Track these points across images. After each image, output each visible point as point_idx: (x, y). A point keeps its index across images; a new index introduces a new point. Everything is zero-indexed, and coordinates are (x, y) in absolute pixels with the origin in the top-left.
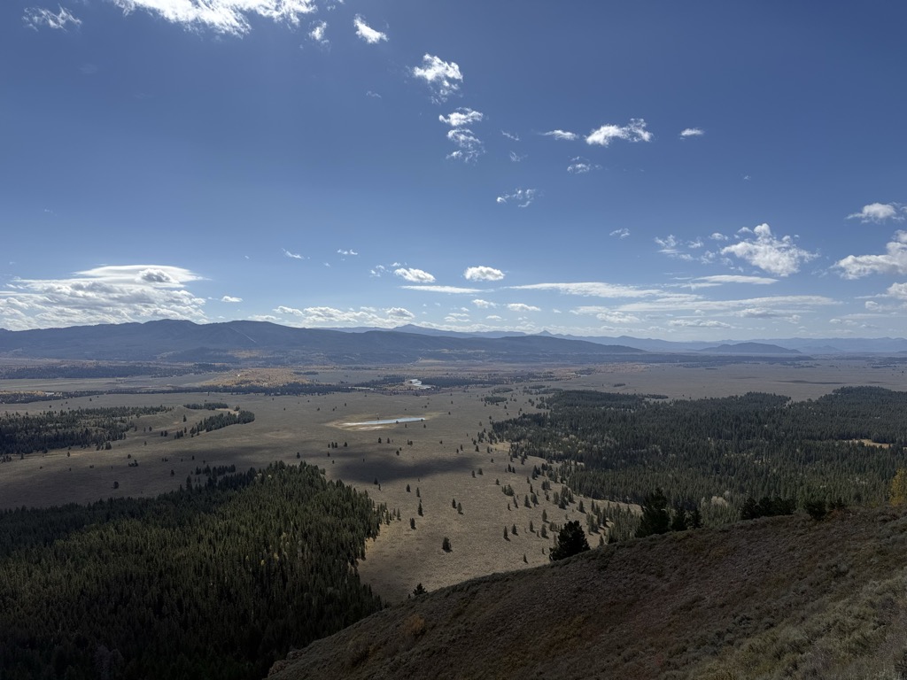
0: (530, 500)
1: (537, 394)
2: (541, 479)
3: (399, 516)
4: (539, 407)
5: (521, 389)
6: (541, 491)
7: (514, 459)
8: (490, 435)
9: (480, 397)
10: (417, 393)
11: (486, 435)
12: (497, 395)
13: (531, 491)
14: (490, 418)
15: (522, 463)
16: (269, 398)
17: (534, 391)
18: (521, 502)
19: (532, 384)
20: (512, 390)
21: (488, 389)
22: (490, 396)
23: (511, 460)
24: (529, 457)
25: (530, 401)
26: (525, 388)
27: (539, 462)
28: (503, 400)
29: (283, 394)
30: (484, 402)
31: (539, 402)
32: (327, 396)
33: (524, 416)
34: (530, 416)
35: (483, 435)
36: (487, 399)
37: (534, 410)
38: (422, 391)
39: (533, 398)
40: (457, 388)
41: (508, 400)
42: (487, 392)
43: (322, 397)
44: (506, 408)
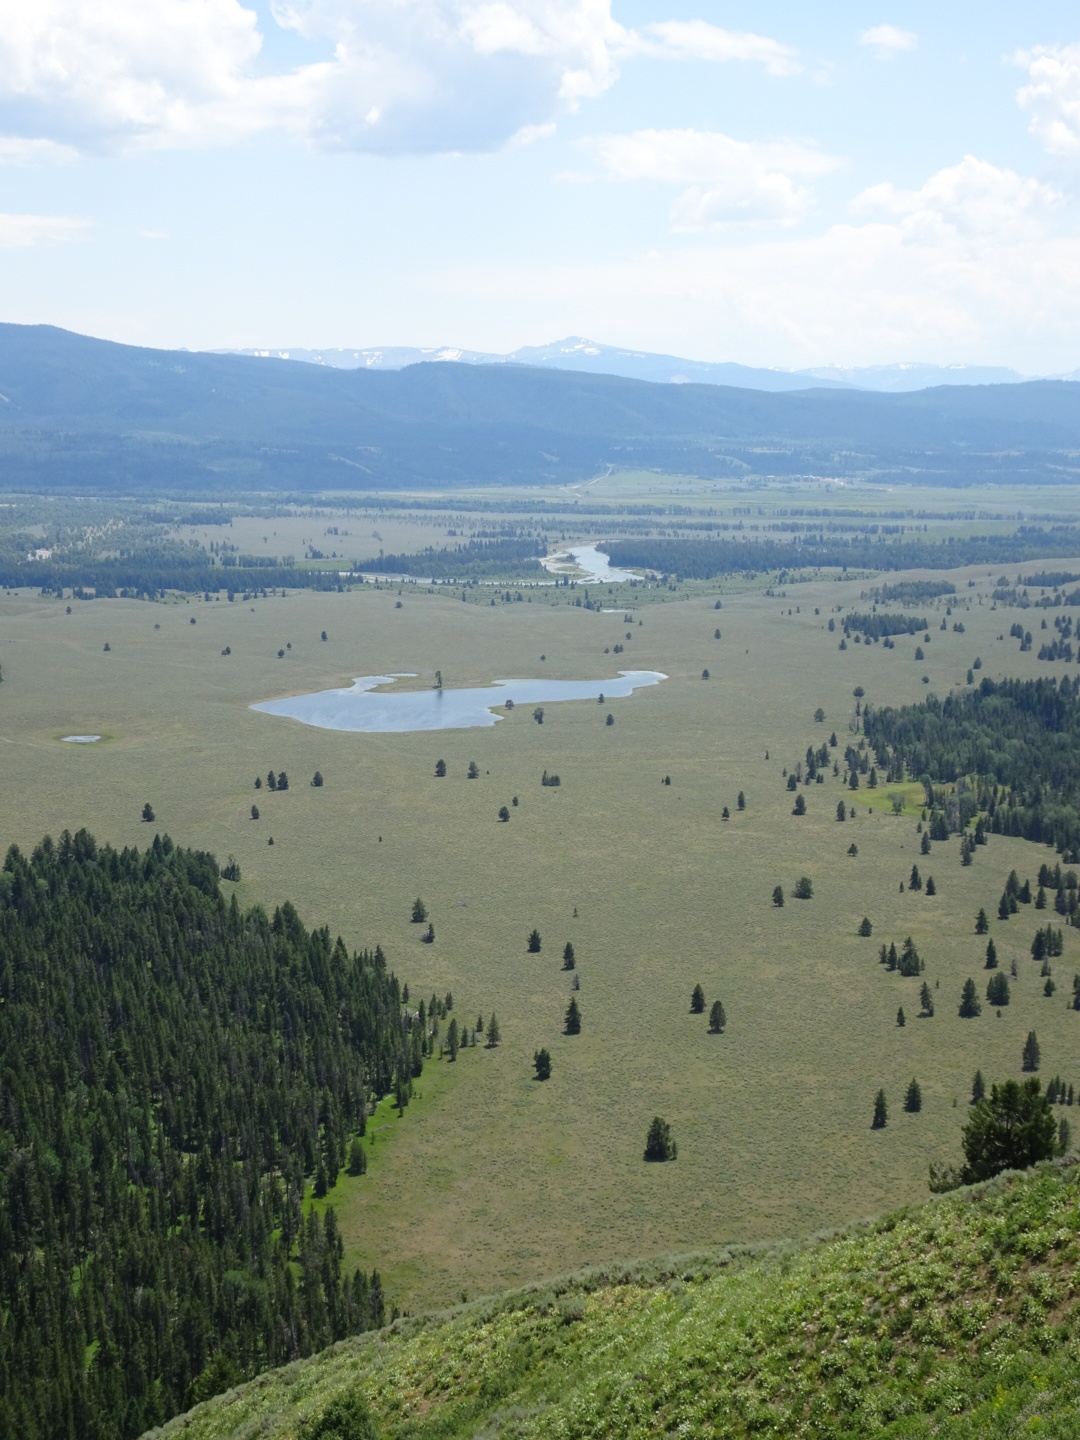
0: (981, 992)
1: (1046, 603)
2: (1030, 921)
3: (493, 1036)
4: (1047, 654)
5: (987, 586)
6: (1029, 965)
7: (935, 845)
8: (850, 754)
9: (827, 615)
10: (590, 600)
11: (837, 755)
12: (894, 609)
13: (991, 963)
14: (859, 693)
15: (967, 862)
16: (54, 606)
17: (1035, 594)
18: (947, 1002)
19: (1032, 568)
20: (950, 590)
21: (858, 587)
22: (864, 609)
23: (925, 850)
24: (992, 839)
25: (1016, 631)
26: (1003, 582)
27: (1030, 858)
28: (916, 626)
29: (105, 592)
30: (839, 634)
31: (1052, 635)
32: (259, 603)
33: (987, 688)
34: (1010, 689)
35: (824, 757)
36: (852, 623)
37: (1027, 669)
38: (611, 589)
39: (1029, 619)
40: (738, 577)
41: (932, 631)
42: (855, 593)
43: (241, 607)
44: (919, 655)
